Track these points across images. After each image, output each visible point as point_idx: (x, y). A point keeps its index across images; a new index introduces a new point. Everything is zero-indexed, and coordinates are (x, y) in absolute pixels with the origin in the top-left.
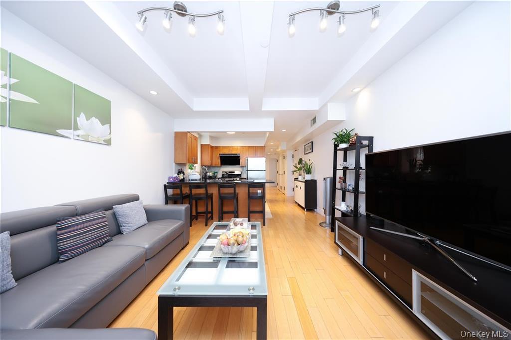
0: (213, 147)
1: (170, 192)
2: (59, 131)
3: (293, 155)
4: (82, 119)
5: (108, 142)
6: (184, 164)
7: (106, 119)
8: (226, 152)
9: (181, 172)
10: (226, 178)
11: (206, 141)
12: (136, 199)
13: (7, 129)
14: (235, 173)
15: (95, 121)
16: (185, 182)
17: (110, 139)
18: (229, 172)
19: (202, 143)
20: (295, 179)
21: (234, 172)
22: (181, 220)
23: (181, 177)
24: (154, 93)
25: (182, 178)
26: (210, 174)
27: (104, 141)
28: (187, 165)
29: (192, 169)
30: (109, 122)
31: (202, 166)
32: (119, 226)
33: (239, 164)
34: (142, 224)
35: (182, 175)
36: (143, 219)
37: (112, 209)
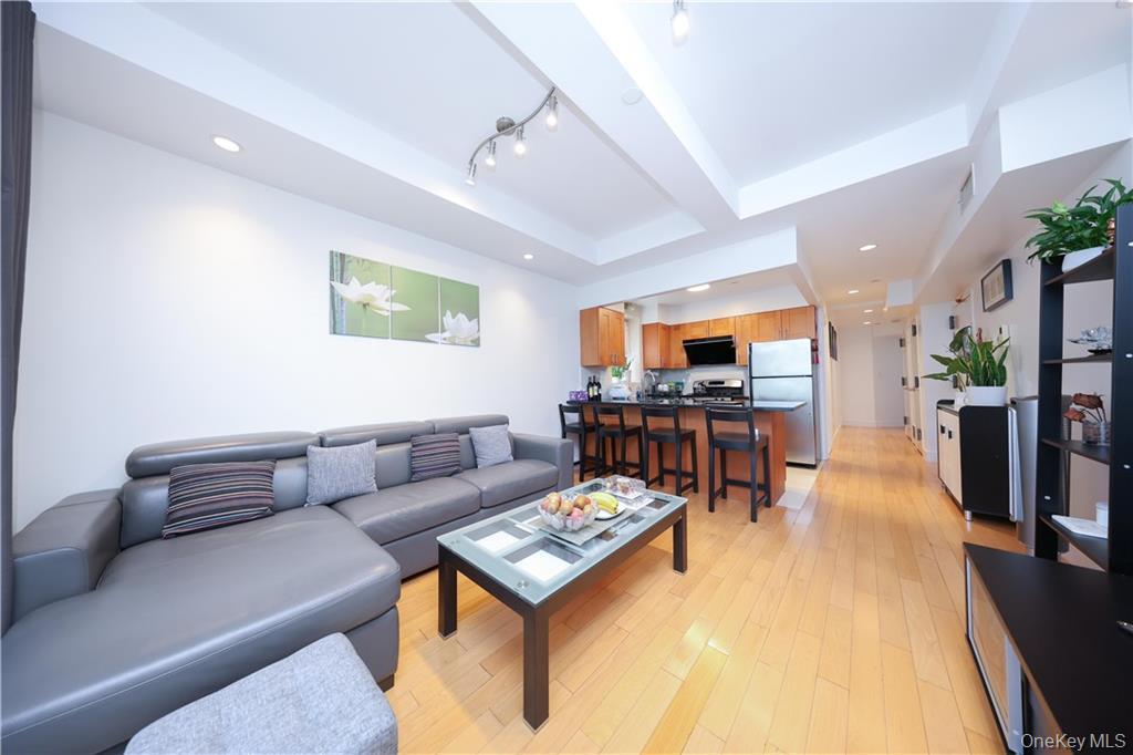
0: (669, 327)
1: (573, 418)
2: (429, 337)
3: (952, 318)
4: (448, 320)
5: (476, 343)
6: (601, 367)
7: (473, 314)
8: (699, 334)
9: (593, 383)
10: (704, 395)
11: (652, 317)
12: (504, 421)
13: (390, 340)
14: (725, 385)
15: (461, 316)
16: (603, 400)
17: (478, 339)
18: (710, 383)
19: (645, 323)
20: (940, 402)
21: (723, 383)
22: (555, 465)
23: (593, 392)
24: (528, 257)
25: (596, 394)
26: (664, 388)
27: (472, 341)
28: (610, 369)
29: (619, 375)
30: (477, 316)
31: (646, 369)
32: (476, 457)
33: (734, 361)
34: (502, 460)
35: (596, 388)
36: (505, 451)
37: (468, 432)
